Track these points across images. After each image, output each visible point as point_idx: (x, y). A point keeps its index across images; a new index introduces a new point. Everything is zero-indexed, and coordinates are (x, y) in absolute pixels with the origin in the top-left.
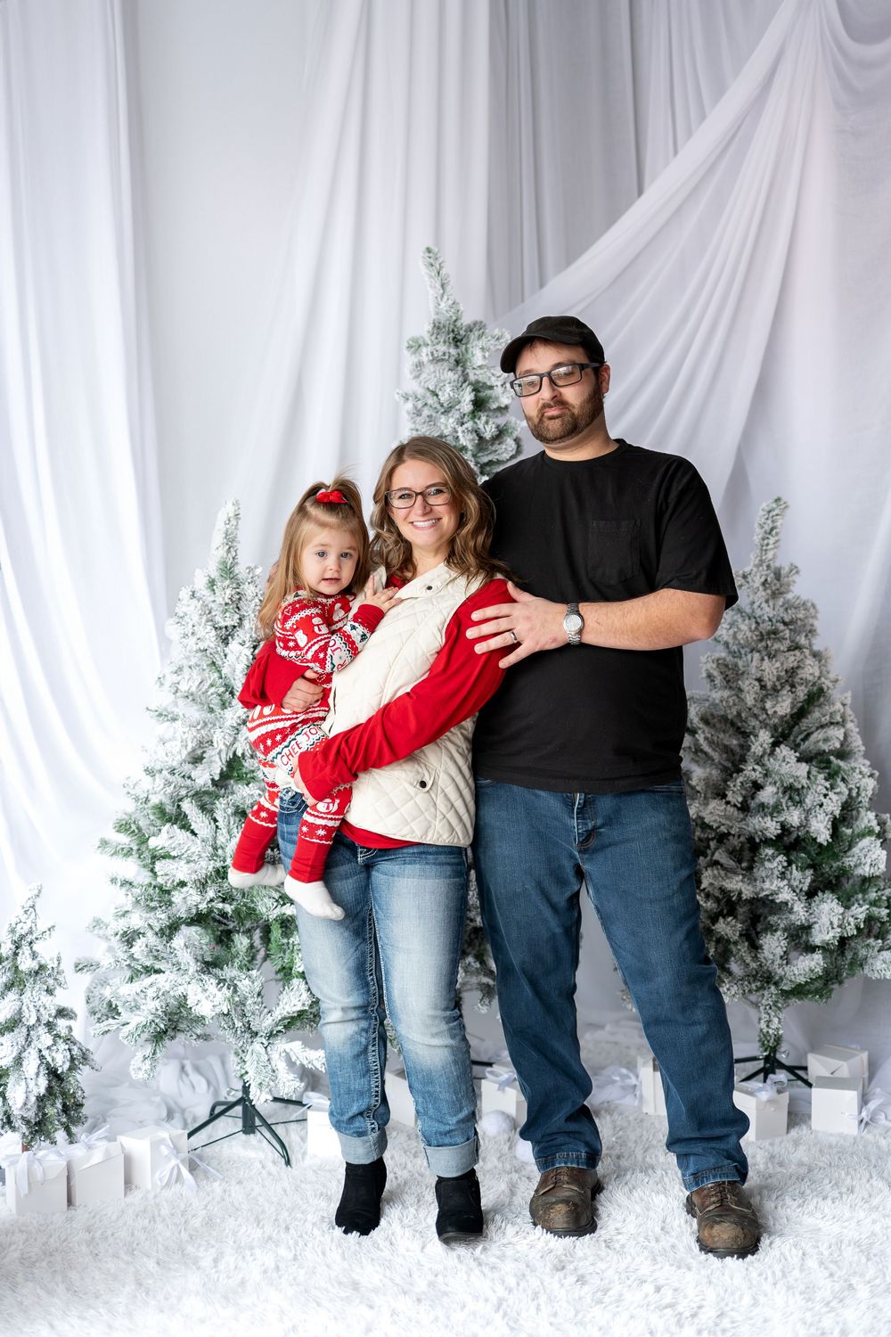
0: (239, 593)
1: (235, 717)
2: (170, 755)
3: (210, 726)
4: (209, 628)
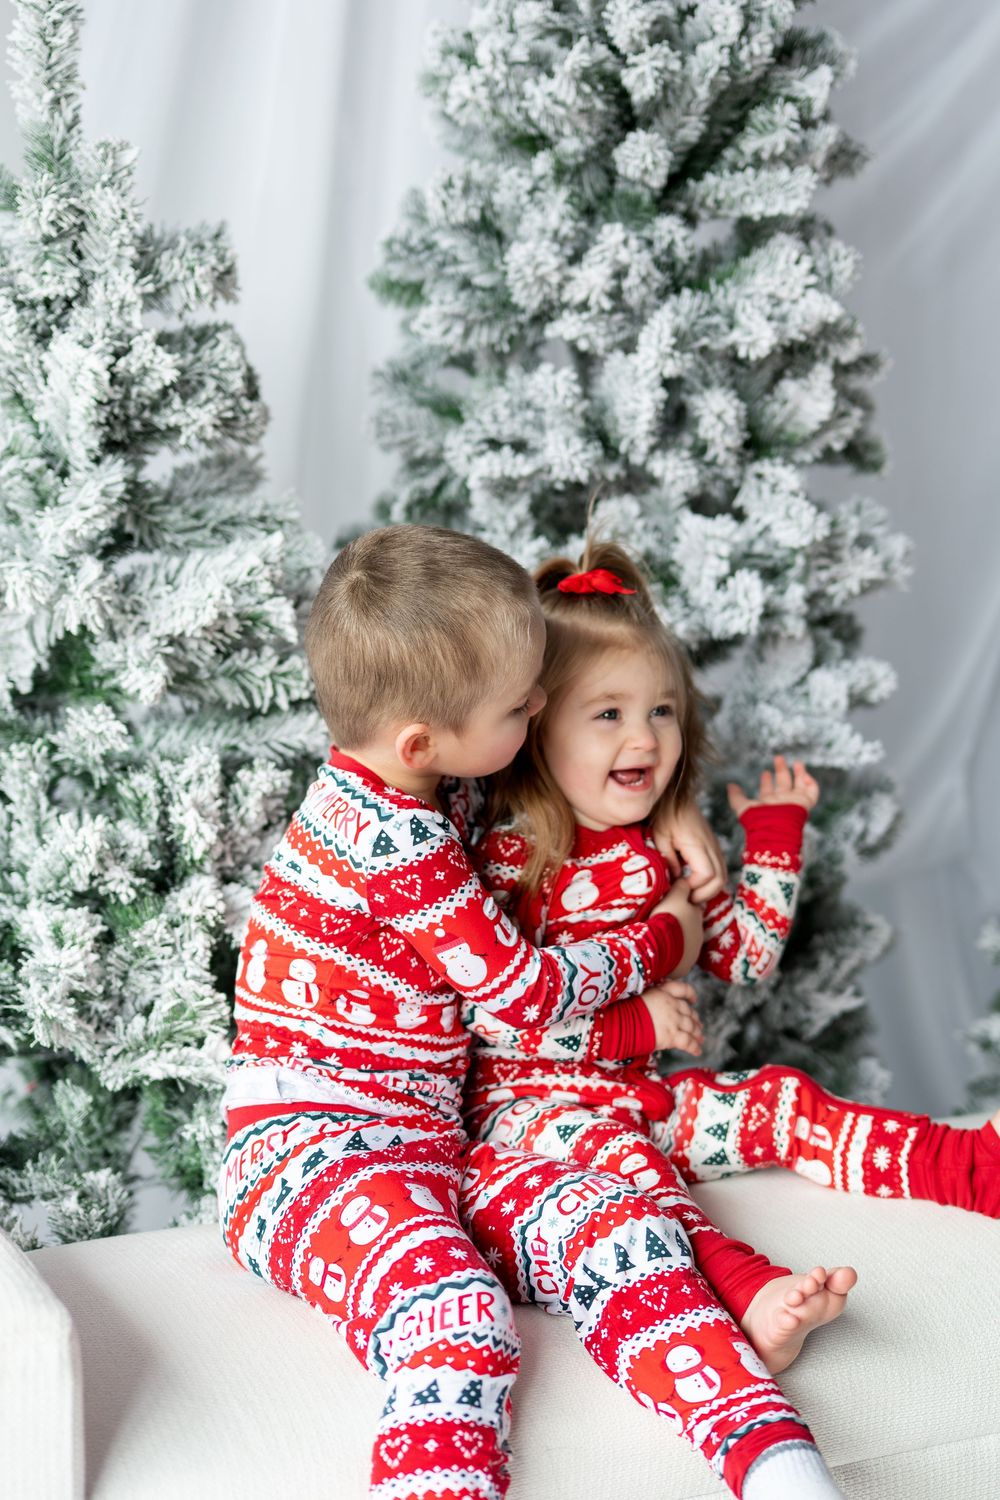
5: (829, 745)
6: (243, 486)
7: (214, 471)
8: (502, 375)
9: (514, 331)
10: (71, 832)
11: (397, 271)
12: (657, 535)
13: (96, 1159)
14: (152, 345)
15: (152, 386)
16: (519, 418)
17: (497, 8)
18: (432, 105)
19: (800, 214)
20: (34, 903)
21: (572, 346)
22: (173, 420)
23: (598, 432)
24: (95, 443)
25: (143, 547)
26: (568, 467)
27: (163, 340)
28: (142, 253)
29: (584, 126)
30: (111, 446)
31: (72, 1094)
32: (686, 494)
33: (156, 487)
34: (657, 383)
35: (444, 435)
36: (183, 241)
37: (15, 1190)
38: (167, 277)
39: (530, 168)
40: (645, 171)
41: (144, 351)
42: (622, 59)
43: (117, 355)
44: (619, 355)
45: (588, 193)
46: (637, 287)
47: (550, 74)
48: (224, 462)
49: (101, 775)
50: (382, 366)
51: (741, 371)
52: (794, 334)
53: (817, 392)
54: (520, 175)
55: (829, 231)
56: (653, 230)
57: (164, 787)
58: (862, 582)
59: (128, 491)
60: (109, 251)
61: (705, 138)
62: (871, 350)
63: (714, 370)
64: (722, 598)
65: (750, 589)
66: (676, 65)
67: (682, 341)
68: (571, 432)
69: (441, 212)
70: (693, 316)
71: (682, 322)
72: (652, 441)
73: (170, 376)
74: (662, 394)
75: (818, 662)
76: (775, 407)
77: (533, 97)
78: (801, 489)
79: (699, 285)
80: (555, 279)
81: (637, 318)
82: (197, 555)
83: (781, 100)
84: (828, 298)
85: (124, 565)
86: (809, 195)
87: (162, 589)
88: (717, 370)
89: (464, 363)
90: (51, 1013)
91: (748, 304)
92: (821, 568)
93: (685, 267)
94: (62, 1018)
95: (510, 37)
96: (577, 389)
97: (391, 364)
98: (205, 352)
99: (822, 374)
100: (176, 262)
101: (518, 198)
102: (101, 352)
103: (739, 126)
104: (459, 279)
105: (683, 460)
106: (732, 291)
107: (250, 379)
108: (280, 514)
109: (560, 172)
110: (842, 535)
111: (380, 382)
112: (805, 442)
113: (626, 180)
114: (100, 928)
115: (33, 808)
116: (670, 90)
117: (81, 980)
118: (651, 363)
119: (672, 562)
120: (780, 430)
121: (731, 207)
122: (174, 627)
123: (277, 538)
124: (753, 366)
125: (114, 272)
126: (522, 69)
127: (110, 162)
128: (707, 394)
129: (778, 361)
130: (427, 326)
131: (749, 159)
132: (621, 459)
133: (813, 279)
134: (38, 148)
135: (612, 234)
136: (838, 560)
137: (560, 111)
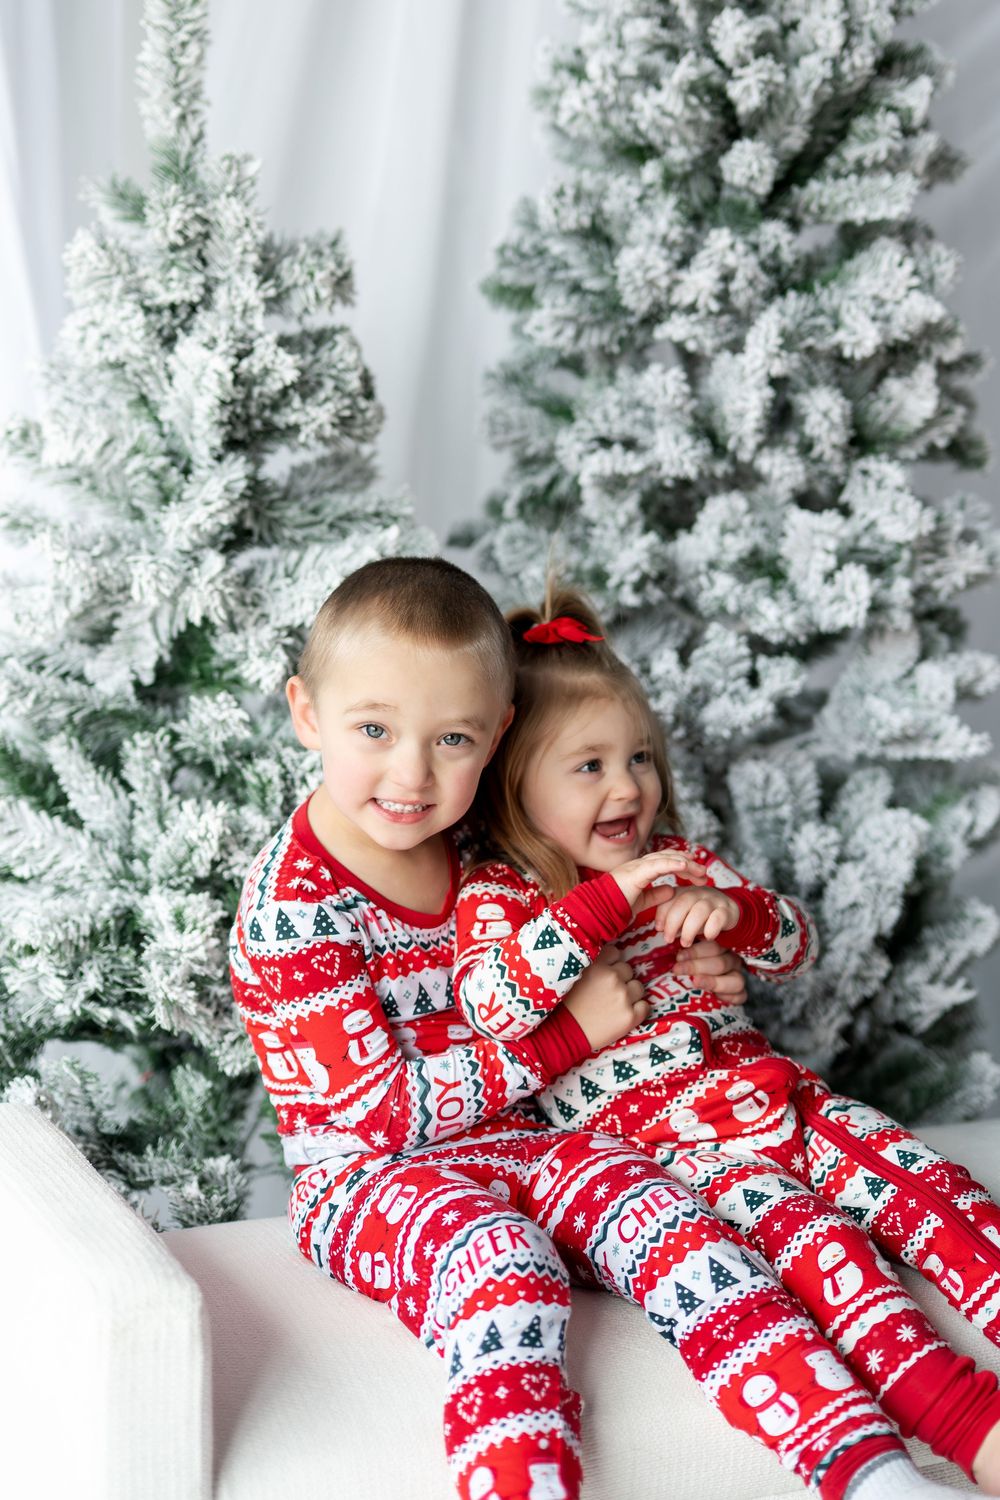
0: (205, 222)
1: (187, 525)
2: (25, 619)
3: (125, 548)
4: (129, 306)
5: (936, 737)
6: (357, 483)
7: (330, 469)
8: (612, 376)
9: (624, 332)
10: (194, 818)
11: (509, 276)
12: (764, 531)
13: (212, 1147)
14: (273, 347)
15: (273, 386)
16: (629, 417)
17: (606, 25)
18: (543, 118)
19: (903, 219)
20: (155, 889)
21: (679, 348)
22: (293, 418)
23: (707, 429)
24: (217, 442)
25: (263, 543)
26: (677, 463)
27: (284, 342)
28: (264, 260)
29: (691, 135)
30: (232, 444)
31: (191, 1080)
32: (793, 490)
33: (274, 484)
34: (764, 382)
35: (556, 432)
36: (303, 248)
37: (134, 1175)
38: (288, 281)
39: (639, 175)
40: (752, 178)
41: (266, 353)
42: (728, 73)
43: (240, 356)
44: (726, 355)
45: (696, 200)
46: (743, 290)
47: (658, 87)
48: (339, 460)
49: (222, 763)
50: (494, 367)
51: (845, 370)
52: (898, 333)
53: (921, 390)
54: (629, 183)
55: (930, 235)
56: (759, 235)
57: (287, 772)
58: (967, 576)
59: (249, 488)
60: (233, 258)
61: (808, 147)
62: (973, 349)
63: (820, 370)
64: (830, 591)
65: (857, 582)
66: (780, 78)
67: (789, 341)
68: (680, 430)
69: (553, 219)
70: (799, 317)
71: (788, 322)
72: (760, 438)
73: (291, 376)
74: (769, 392)
75: (925, 655)
76: (879, 406)
77: (641, 110)
78: (907, 484)
79: (804, 287)
80: (664, 282)
81: (744, 320)
82: (315, 549)
83: (882, 109)
84: (930, 299)
85: (244, 560)
86: (911, 201)
87: (281, 582)
88: (823, 369)
89: (574, 364)
90: (172, 996)
91: (853, 305)
92: (927, 562)
93: (791, 271)
94: (182, 1001)
95: (619, 53)
96: (686, 388)
97: (503, 365)
98: (324, 354)
99: (926, 373)
100: (297, 267)
101: (627, 205)
102: (226, 353)
103: (842, 134)
104: (568, 284)
105: (789, 456)
106: (837, 292)
107: (366, 379)
108: (395, 510)
109: (669, 180)
110: (947, 530)
111: (492, 383)
112: (909, 439)
113: (732, 186)
114: (220, 913)
115: (155, 796)
116: (775, 102)
117: (201, 963)
118: (758, 363)
119: (780, 557)
120: (885, 427)
121: (835, 211)
122: (294, 618)
123: (393, 532)
124: (857, 366)
125: (237, 278)
126: (629, 83)
127: (234, 173)
128: (813, 392)
129: (882, 361)
130: (539, 328)
131: (851, 165)
132: (728, 457)
133: (915, 281)
134: (165, 161)
135: (719, 240)
136: (943, 555)
137: (668, 122)
